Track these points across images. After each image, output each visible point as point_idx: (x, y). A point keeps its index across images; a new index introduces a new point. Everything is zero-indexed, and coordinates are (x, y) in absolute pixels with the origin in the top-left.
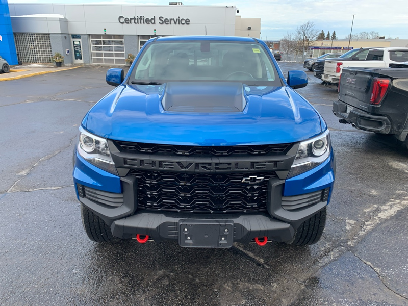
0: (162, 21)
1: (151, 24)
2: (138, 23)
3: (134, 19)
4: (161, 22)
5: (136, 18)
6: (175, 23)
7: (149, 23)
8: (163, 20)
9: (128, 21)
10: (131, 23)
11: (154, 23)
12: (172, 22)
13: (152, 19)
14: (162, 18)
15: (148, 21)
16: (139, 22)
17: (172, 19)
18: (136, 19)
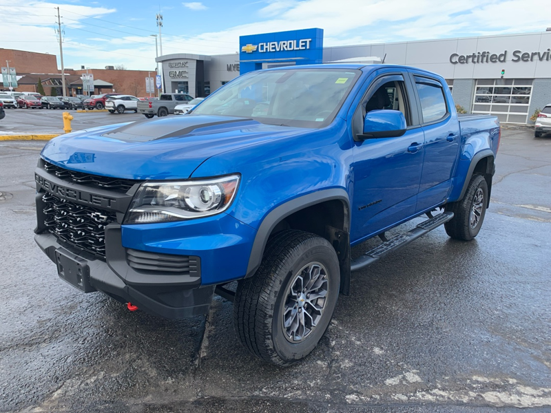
0: (518, 56)
1: (498, 62)
2: (478, 62)
3: (474, 56)
4: (516, 59)
5: (477, 54)
6: (541, 59)
7: (495, 62)
8: (520, 55)
9: (463, 60)
10: (467, 62)
11: (504, 61)
12: (536, 57)
13: (501, 55)
14: (519, 52)
15: (494, 59)
16: (480, 60)
17: (536, 54)
18: (475, 56)
